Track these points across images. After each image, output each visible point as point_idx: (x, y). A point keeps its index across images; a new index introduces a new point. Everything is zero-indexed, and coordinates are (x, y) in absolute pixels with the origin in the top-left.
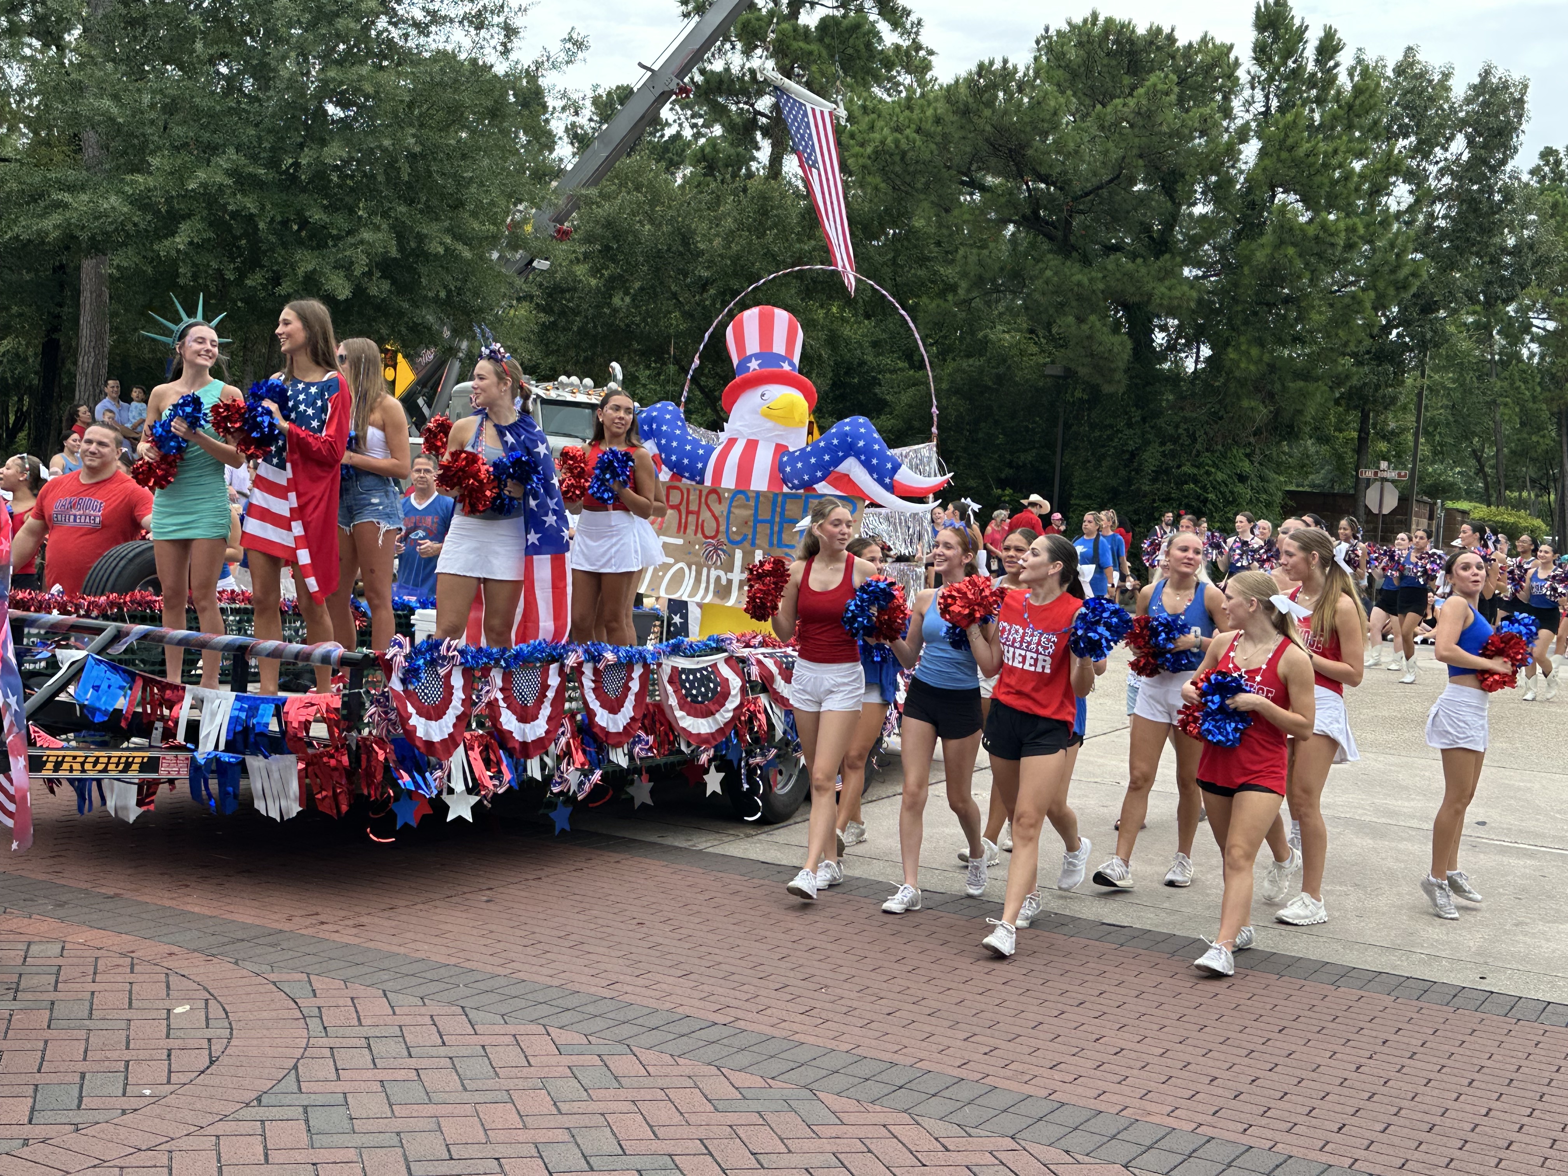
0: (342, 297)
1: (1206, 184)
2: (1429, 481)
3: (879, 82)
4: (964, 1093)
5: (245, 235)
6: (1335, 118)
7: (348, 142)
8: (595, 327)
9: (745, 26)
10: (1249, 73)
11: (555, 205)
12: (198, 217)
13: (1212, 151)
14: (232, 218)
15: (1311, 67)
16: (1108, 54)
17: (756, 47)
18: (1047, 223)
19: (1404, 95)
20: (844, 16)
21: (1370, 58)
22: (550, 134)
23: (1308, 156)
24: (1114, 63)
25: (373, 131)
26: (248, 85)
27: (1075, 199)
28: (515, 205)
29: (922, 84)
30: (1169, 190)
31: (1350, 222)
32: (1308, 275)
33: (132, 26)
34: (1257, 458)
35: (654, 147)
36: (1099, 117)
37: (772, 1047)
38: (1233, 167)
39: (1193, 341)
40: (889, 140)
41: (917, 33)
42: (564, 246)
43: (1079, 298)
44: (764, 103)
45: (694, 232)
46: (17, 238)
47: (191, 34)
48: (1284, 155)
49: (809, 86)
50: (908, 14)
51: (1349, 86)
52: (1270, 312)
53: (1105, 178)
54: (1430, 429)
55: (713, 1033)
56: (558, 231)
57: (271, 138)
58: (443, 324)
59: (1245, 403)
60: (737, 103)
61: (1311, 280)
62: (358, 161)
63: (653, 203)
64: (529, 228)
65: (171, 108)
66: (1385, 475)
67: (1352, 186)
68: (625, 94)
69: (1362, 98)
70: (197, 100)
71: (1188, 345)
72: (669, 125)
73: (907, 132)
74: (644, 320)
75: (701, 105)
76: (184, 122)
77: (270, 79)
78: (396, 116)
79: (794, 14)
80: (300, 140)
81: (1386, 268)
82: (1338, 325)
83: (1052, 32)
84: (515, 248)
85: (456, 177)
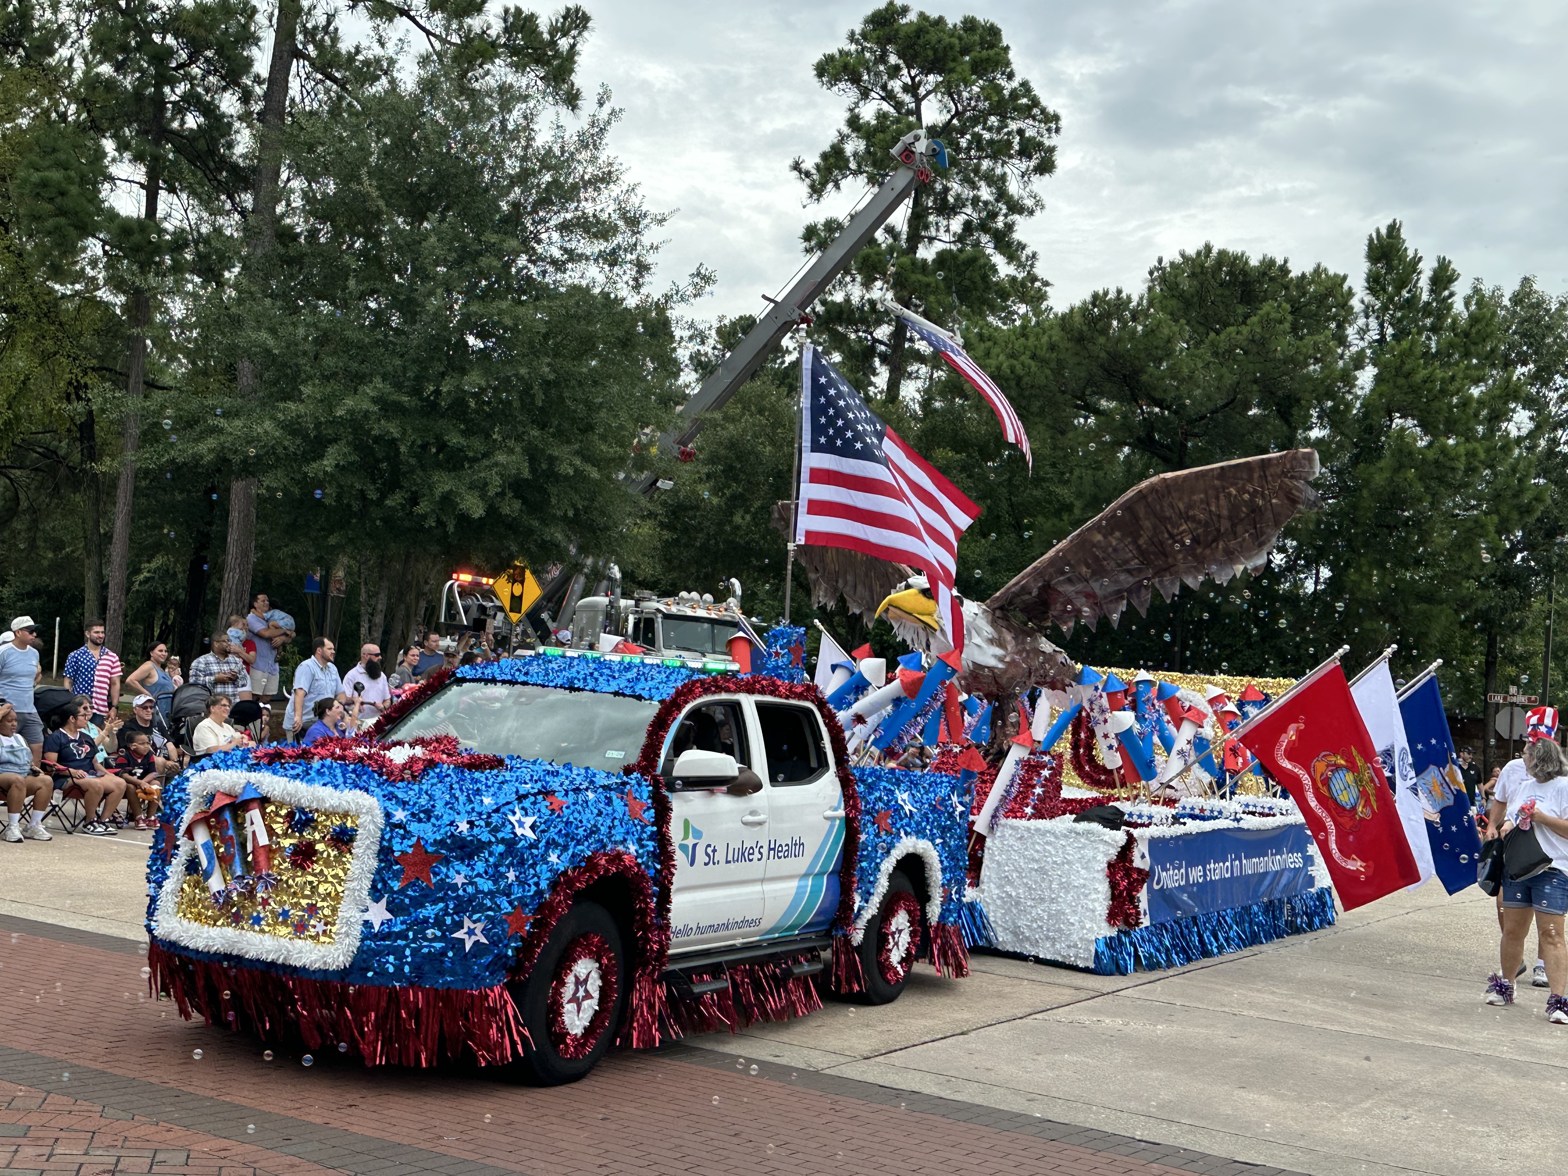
0: (476, 516)
1: (1322, 410)
3: (993, 310)
5: (387, 458)
6: (1451, 345)
7: (487, 372)
8: (717, 543)
9: (864, 259)
10: (1362, 302)
11: (680, 429)
12: (344, 442)
13: (1328, 377)
14: (375, 442)
15: (1425, 297)
16: (1221, 285)
17: (876, 279)
18: (1162, 445)
19: (1521, 323)
20: (960, 251)
21: (1487, 288)
22: (675, 362)
23: (1425, 382)
24: (1227, 293)
25: (510, 361)
26: (395, 320)
27: (1191, 422)
28: (642, 428)
29: (1037, 313)
30: (1285, 414)
31: (1469, 446)
32: (1429, 498)
33: (288, 265)
35: (776, 372)
36: (1212, 344)
38: (1349, 392)
39: (1313, 562)
40: (1005, 365)
41: (1032, 266)
42: (688, 467)
44: (883, 332)
46: (173, 461)
47: (345, 271)
48: (1401, 381)
49: (926, 315)
50: (1024, 248)
51: (1465, 315)
52: (1391, 535)
53: (1220, 403)
54: (1560, 654)
56: (683, 453)
57: (416, 368)
58: (571, 541)
60: (857, 331)
61: (1432, 504)
62: (495, 389)
63: (774, 426)
64: (654, 450)
65: (323, 340)
66: (1514, 700)
67: (1470, 411)
68: (747, 324)
69: (1479, 326)
70: (348, 333)
71: (1308, 566)
72: (790, 353)
73: (1023, 358)
74: (764, 537)
75: (820, 333)
76: (334, 353)
77: (416, 313)
78: (532, 347)
79: (913, 249)
80: (442, 369)
81: (1509, 493)
82: (1460, 549)
83: (1166, 263)
84: (640, 468)
85: (587, 403)
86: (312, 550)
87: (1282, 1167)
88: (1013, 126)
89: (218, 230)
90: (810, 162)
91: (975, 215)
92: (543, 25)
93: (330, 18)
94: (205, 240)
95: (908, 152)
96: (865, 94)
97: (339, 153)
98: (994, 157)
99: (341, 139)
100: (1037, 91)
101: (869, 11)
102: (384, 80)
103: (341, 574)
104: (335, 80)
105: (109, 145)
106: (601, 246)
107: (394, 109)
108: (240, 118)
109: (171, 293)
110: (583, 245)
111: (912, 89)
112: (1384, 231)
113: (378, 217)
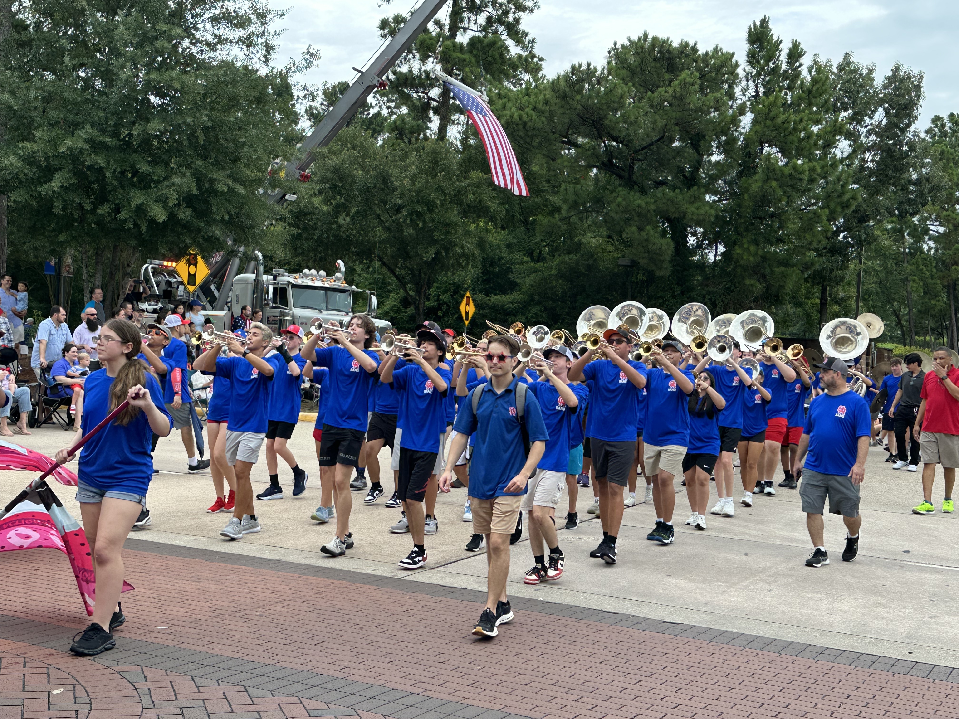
0: (160, 221)
1: (719, 142)
3: (508, 78)
5: (97, 181)
6: (800, 99)
7: (164, 121)
8: (328, 237)
9: (422, 43)
10: (745, 71)
11: (300, 159)
12: (66, 170)
13: (722, 121)
14: (88, 170)
15: (784, 67)
16: (654, 60)
17: (429, 56)
18: (618, 167)
19: (844, 83)
20: (485, 37)
21: (822, 61)
22: (295, 114)
23: (783, 123)
24: (658, 65)
25: (180, 113)
26: (99, 84)
27: (636, 152)
28: (274, 159)
29: (536, 79)
30: (695, 146)
31: (811, 164)
32: (785, 199)
33: (22, 47)
35: (363, 121)
36: (649, 99)
37: (449, 708)
38: (736, 130)
39: (713, 242)
40: (516, 115)
41: (532, 47)
42: (306, 186)
43: (639, 215)
44: (435, 92)
45: (390, 176)
47: (61, 52)
48: (769, 123)
49: (463, 81)
50: (526, 35)
51: (809, 79)
52: (762, 223)
53: (655, 139)
54: (866, 297)
55: (410, 700)
56: (302, 176)
57: (114, 118)
58: (228, 236)
59: (747, 282)
60: (417, 92)
61: (787, 202)
62: (171, 132)
63: (364, 157)
64: (282, 174)
65: (47, 99)
67: (812, 142)
68: (344, 88)
69: (817, 86)
70: (66, 94)
71: (710, 244)
72: (373, 107)
73: (527, 110)
74: (359, 233)
75: (393, 94)
76: (57, 108)
77: (113, 80)
78: (195, 103)
79: (453, 35)
80: (133, 119)
81: (835, 194)
82: (805, 231)
83: (619, 46)
84: (273, 187)
85: (235, 141)
86: (47, 245)
87: (694, 624)
91: (494, 13)
103: (69, 261)
106: (240, 33)
112: (758, 24)
113: (82, 12)
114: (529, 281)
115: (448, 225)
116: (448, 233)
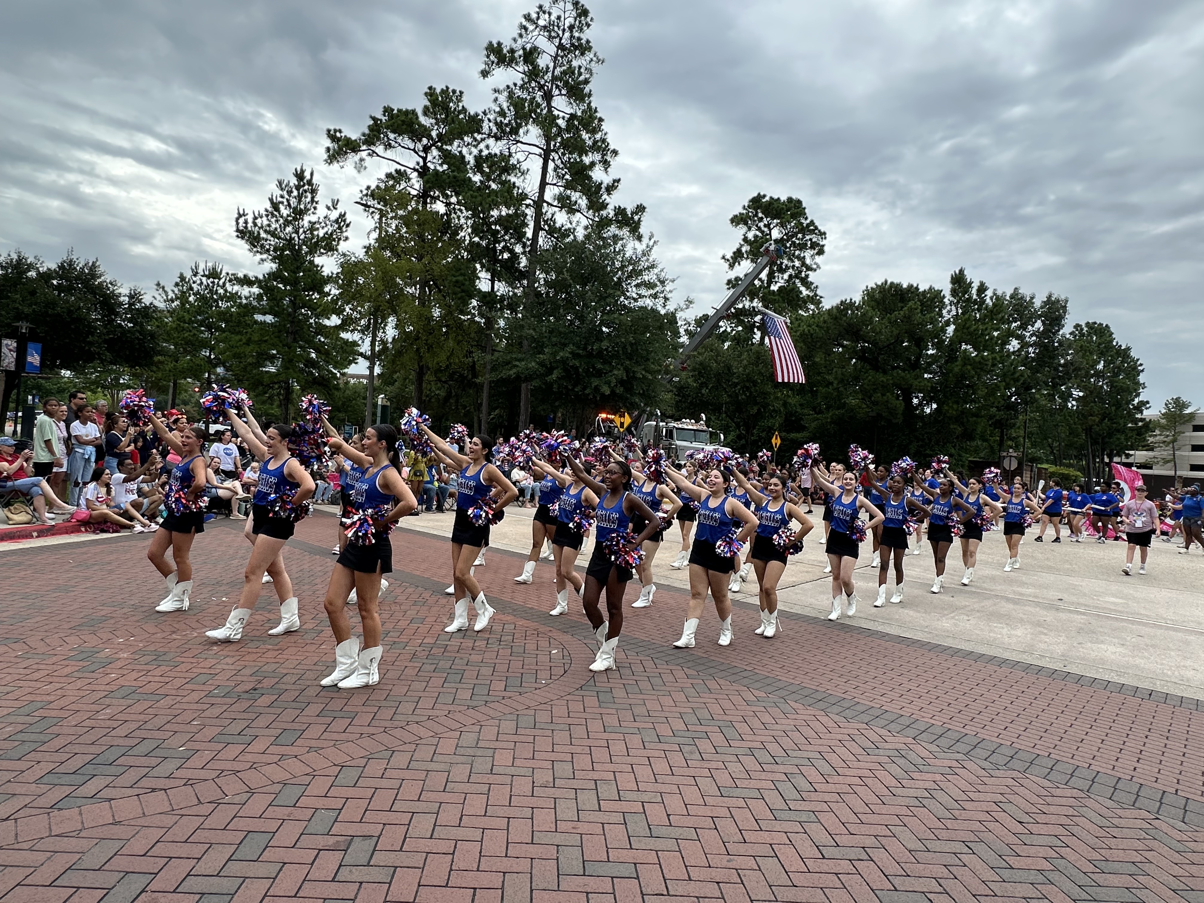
0: (607, 394)
1: (933, 342)
2: (1030, 456)
3: (801, 308)
4: (846, 704)
5: (575, 374)
6: (985, 316)
7: (610, 341)
8: (696, 401)
9: (750, 291)
10: (949, 300)
11: (681, 358)
12: (560, 368)
13: (935, 330)
14: (571, 368)
15: (975, 297)
16: (892, 295)
17: (755, 298)
18: (869, 358)
19: (1014, 306)
20: (788, 286)
21: (999, 293)
22: (679, 333)
23: (975, 331)
24: (894, 298)
25: (618, 336)
26: (577, 323)
27: (880, 349)
28: (667, 359)
29: (818, 308)
30: (918, 345)
31: (993, 355)
32: (976, 376)
33: (540, 305)
34: (957, 447)
35: (717, 336)
36: (889, 318)
37: (768, 681)
38: (944, 336)
39: (929, 402)
40: (806, 330)
41: (816, 291)
42: (684, 373)
43: (883, 386)
44: (758, 318)
45: (732, 366)
46: (502, 377)
47: (559, 307)
48: (965, 331)
49: (775, 311)
50: (813, 284)
51: (991, 304)
52: (961, 391)
53: (892, 341)
54: (1030, 436)
55: (745, 674)
56: (682, 367)
57: (584, 340)
58: (642, 402)
59: (952, 426)
60: (748, 318)
61: (978, 378)
62: (613, 347)
63: (717, 356)
64: (672, 367)
65: (552, 332)
66: (1011, 454)
67: (994, 342)
68: (706, 317)
69: (997, 308)
70: (560, 328)
71: (927, 404)
72: (722, 327)
73: (813, 326)
74: (713, 398)
75: (734, 320)
76: (556, 336)
77: (584, 320)
78: (626, 330)
79: (769, 286)
80: (594, 340)
81: (1009, 373)
82: (990, 396)
83: (869, 288)
84: (667, 374)
85: (647, 350)
88: (808, 237)
89: (515, 294)
90: (729, 256)
91: (793, 272)
92: (629, 213)
93: (553, 215)
94: (509, 297)
95: (767, 250)
96: (750, 229)
97: (556, 264)
98: (801, 250)
99: (557, 259)
100: (817, 224)
101: (751, 198)
102: (572, 237)
104: (555, 238)
105: (478, 266)
106: (651, 292)
107: (575, 247)
108: (522, 254)
109: (499, 318)
110: (643, 291)
111: (768, 226)
112: (957, 272)
113: (570, 286)
114: (814, 425)
115: (765, 394)
116: (765, 398)
